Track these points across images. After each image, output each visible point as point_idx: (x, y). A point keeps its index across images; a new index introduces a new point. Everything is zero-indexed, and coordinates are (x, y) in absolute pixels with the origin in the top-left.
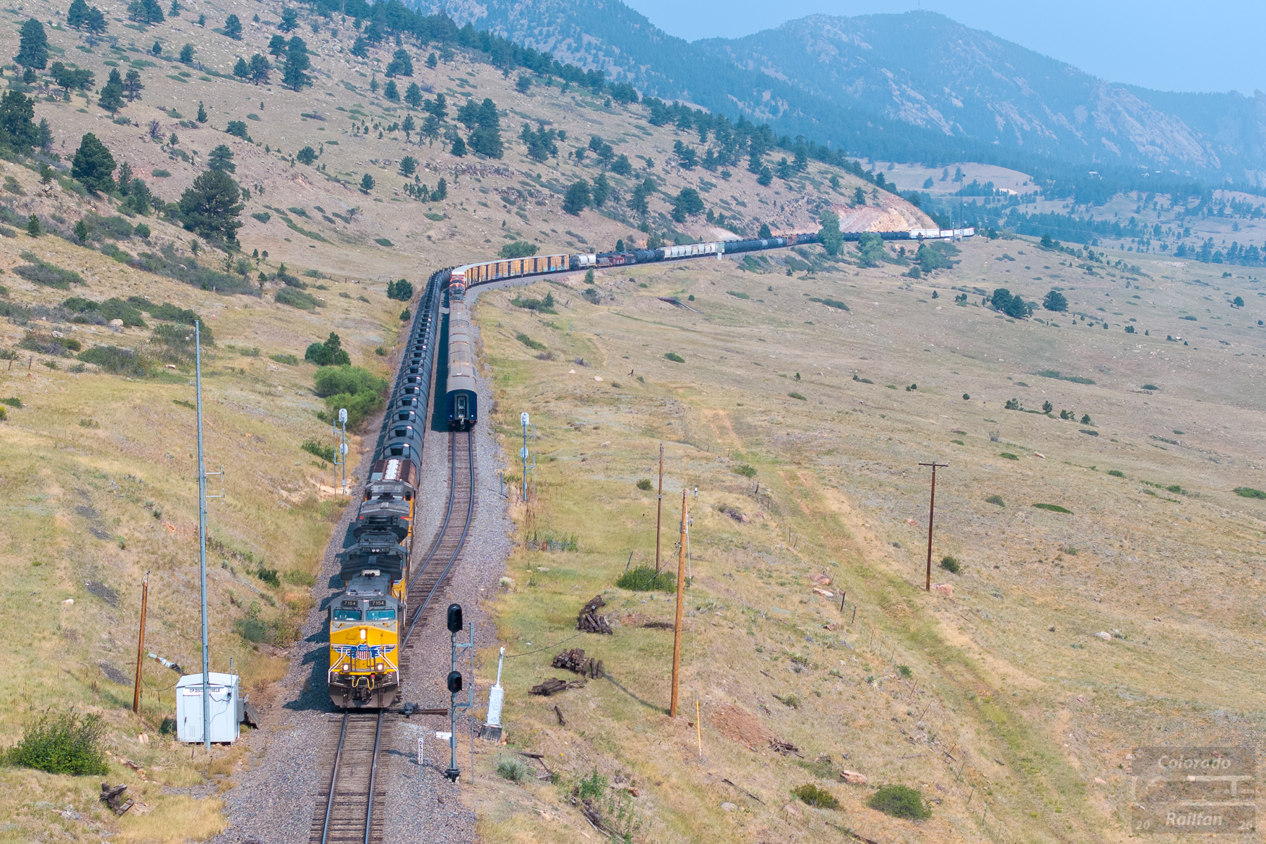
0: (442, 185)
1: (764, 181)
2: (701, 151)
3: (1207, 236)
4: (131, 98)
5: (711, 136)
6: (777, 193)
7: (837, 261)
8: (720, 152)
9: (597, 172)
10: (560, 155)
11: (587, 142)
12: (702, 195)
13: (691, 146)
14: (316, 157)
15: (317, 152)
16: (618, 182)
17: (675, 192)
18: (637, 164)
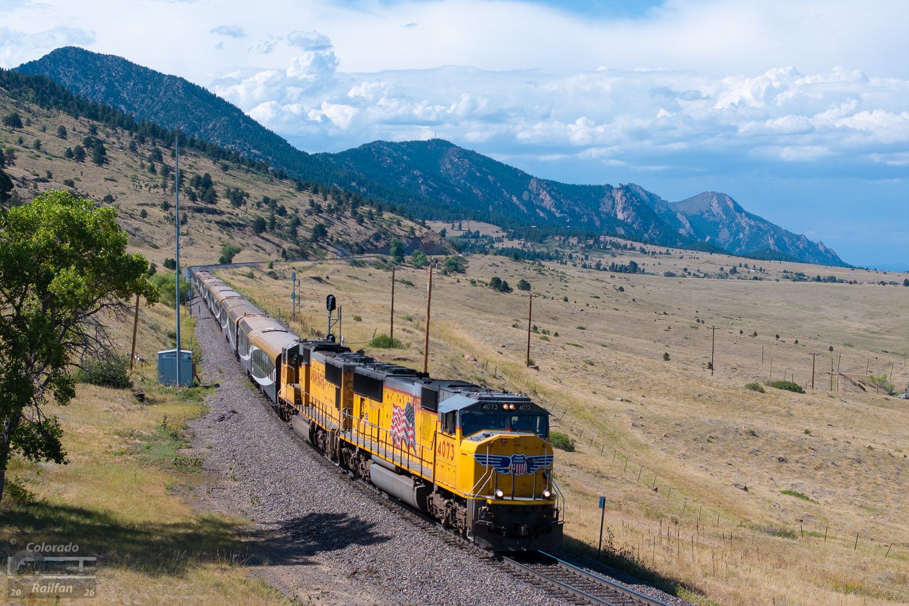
0: (185, 216)
1: (361, 222)
2: (324, 205)
3: (597, 260)
4: (9, 165)
5: (329, 197)
7: (401, 266)
8: (335, 206)
9: (268, 214)
10: (248, 204)
11: (261, 199)
12: (326, 229)
13: (319, 203)
14: (114, 200)
15: (114, 198)
16: (280, 220)
17: (311, 227)
18: (289, 212)
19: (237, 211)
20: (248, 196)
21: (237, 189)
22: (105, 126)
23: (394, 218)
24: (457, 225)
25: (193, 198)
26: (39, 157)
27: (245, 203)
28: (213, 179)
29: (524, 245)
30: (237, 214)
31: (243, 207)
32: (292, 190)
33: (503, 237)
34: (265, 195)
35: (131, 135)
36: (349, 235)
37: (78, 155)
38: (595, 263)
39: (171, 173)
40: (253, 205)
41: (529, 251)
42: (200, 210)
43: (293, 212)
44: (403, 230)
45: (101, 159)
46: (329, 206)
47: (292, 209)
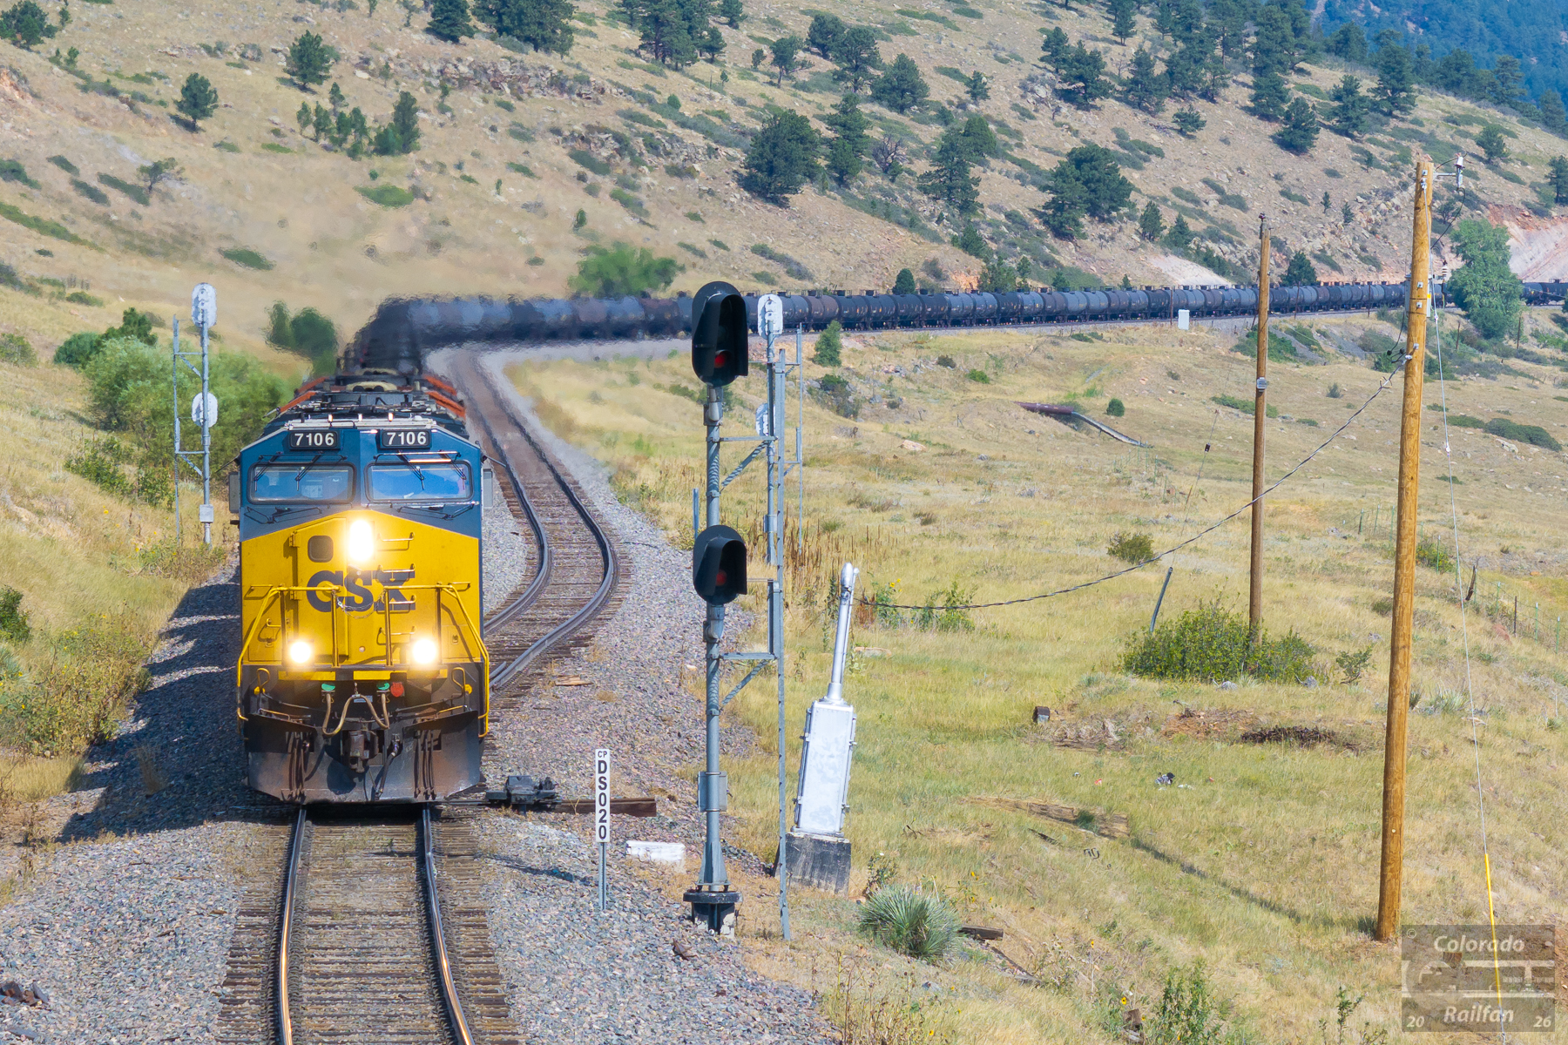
0: (406, 109)
1: (1295, 140)
2: (1117, 60)
5: (1143, 22)
6: (1332, 173)
7: (1506, 354)
8: (1169, 63)
9: (829, 102)
10: (725, 56)
11: (801, 28)
12: (1125, 172)
13: (1089, 47)
14: (50, 32)
15: (53, 20)
16: (889, 128)
17: (1048, 163)
18: (942, 91)
19: (672, 83)
23: (1469, 120)
27: (713, 48)
30: (674, 102)
31: (703, 69)
36: (1239, 203)
40: (758, 56)
42: (488, 79)
43: (960, 90)
44: (1512, 178)
46: (1142, 63)
47: (954, 74)
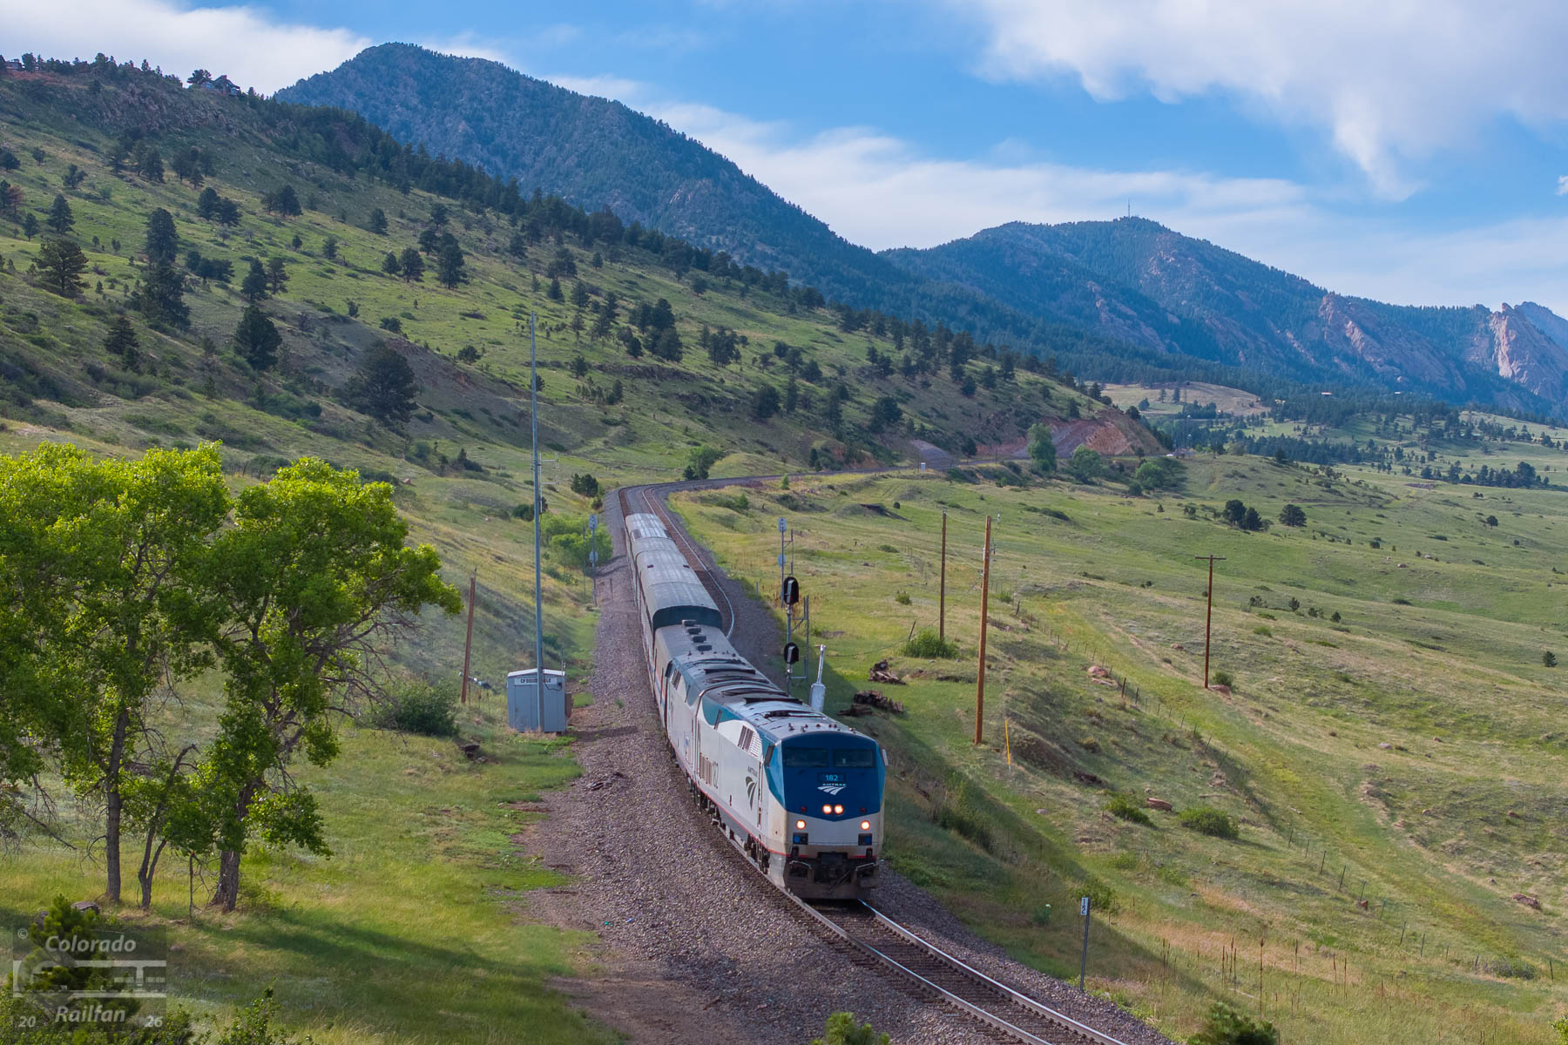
0: (618, 388)
1: (968, 391)
2: (898, 357)
4: (275, 291)
5: (907, 340)
6: (983, 405)
7: (1050, 478)
8: (918, 360)
9: (784, 379)
10: (743, 360)
11: (771, 349)
12: (900, 406)
13: (886, 355)
14: (479, 357)
15: (479, 352)
16: (807, 389)
18: (826, 372)
19: (721, 374)
20: (744, 341)
21: (722, 329)
22: (463, 206)
23: (1037, 383)
24: (1170, 392)
25: (635, 350)
26: (332, 271)
27: (738, 357)
28: (676, 309)
29: (1305, 433)
30: (722, 381)
31: (733, 367)
32: (833, 329)
33: (1263, 415)
34: (779, 339)
35: (513, 223)
36: (946, 418)
37: (410, 268)
38: (1448, 467)
39: (593, 298)
40: (754, 360)
41: (1315, 443)
42: (648, 373)
43: (835, 373)
44: (1054, 407)
45: (453, 276)
46: (907, 360)
47: (833, 366)
